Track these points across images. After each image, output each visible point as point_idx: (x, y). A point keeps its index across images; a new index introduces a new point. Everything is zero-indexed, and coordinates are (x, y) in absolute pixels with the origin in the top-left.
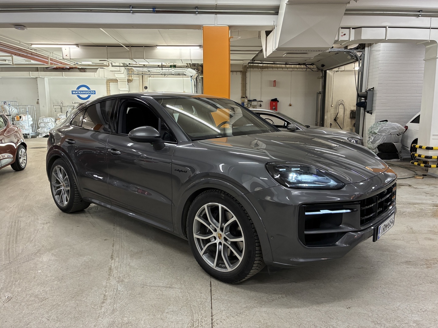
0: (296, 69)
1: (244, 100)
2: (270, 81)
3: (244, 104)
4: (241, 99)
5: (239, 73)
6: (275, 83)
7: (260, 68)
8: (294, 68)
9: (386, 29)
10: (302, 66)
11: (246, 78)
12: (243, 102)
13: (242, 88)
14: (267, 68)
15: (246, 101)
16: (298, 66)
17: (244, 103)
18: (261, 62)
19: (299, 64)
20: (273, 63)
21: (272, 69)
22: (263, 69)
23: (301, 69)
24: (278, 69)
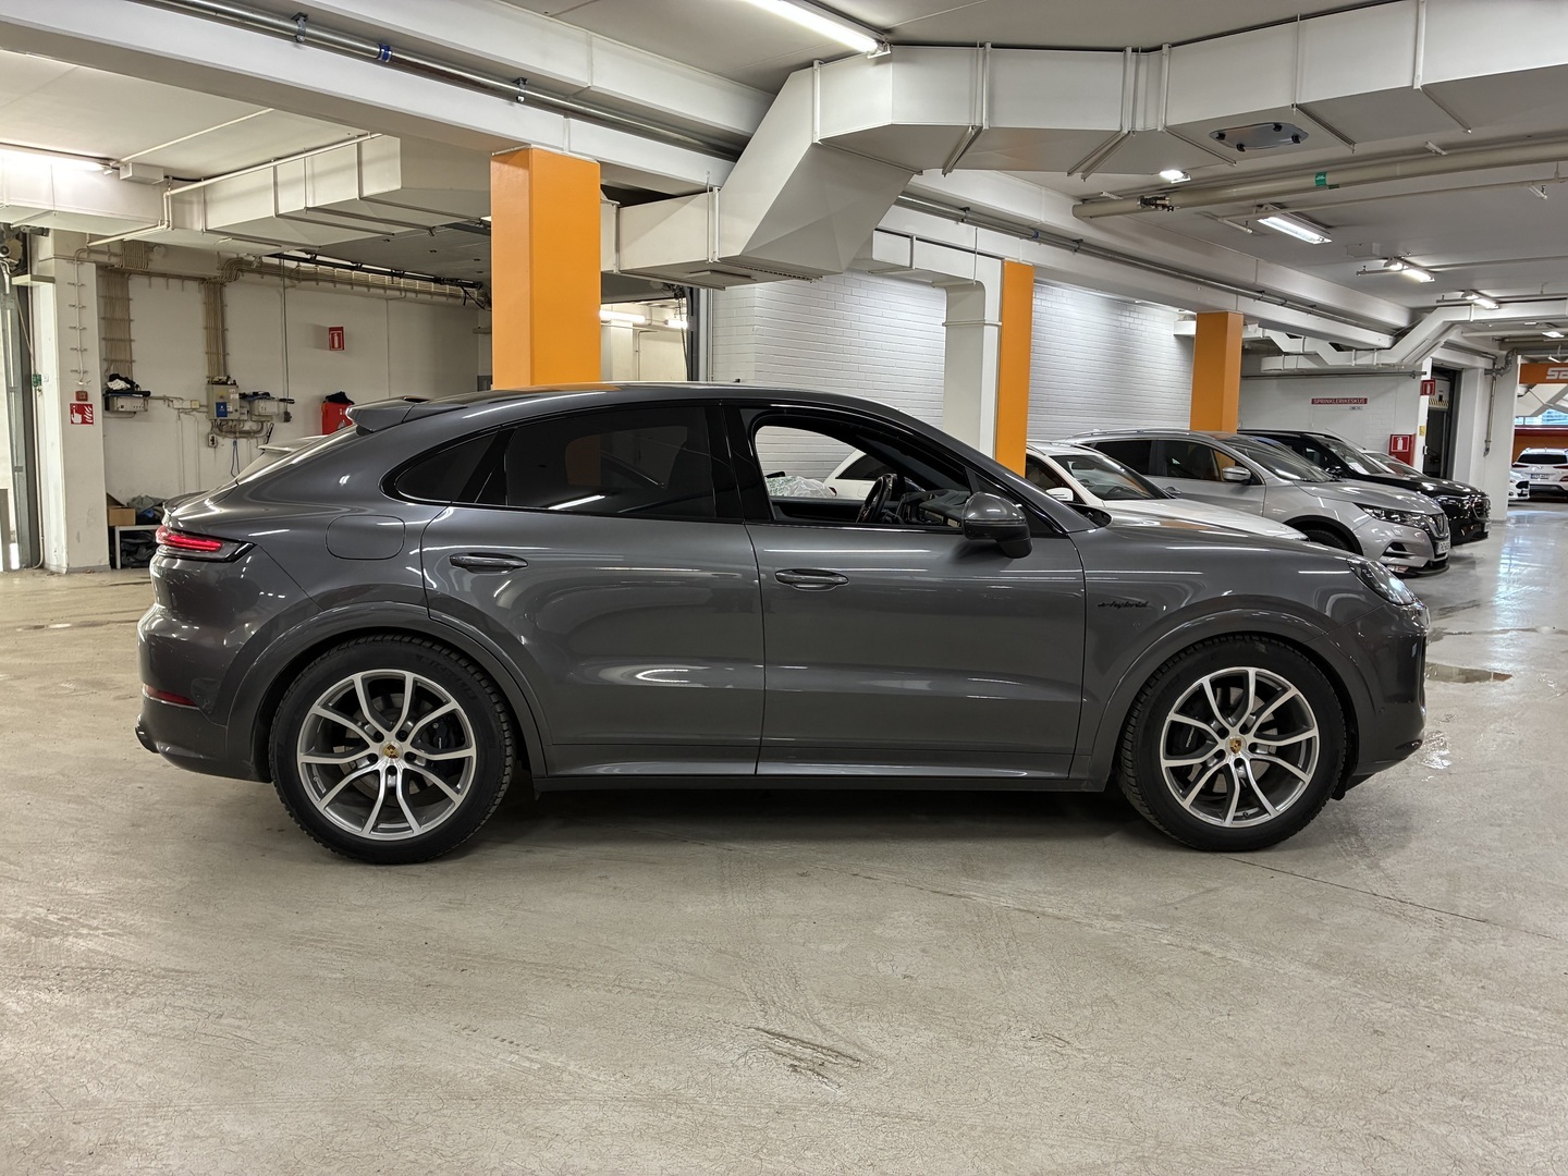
0: (413, 295)
1: (224, 394)
2: (318, 328)
3: (225, 408)
4: (207, 389)
5: (192, 286)
6: (336, 338)
7: (290, 278)
8: (406, 290)
9: (912, 241)
10: (447, 288)
11: (222, 307)
12: (221, 401)
13: (209, 345)
14: (317, 280)
15: (232, 396)
16: (433, 287)
17: (225, 404)
18: (309, 256)
19: (437, 280)
20: (350, 264)
21: (331, 285)
22: (298, 279)
23: (429, 297)
24: (371, 290)
